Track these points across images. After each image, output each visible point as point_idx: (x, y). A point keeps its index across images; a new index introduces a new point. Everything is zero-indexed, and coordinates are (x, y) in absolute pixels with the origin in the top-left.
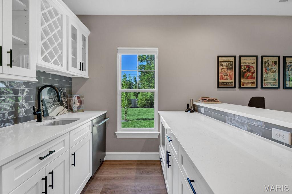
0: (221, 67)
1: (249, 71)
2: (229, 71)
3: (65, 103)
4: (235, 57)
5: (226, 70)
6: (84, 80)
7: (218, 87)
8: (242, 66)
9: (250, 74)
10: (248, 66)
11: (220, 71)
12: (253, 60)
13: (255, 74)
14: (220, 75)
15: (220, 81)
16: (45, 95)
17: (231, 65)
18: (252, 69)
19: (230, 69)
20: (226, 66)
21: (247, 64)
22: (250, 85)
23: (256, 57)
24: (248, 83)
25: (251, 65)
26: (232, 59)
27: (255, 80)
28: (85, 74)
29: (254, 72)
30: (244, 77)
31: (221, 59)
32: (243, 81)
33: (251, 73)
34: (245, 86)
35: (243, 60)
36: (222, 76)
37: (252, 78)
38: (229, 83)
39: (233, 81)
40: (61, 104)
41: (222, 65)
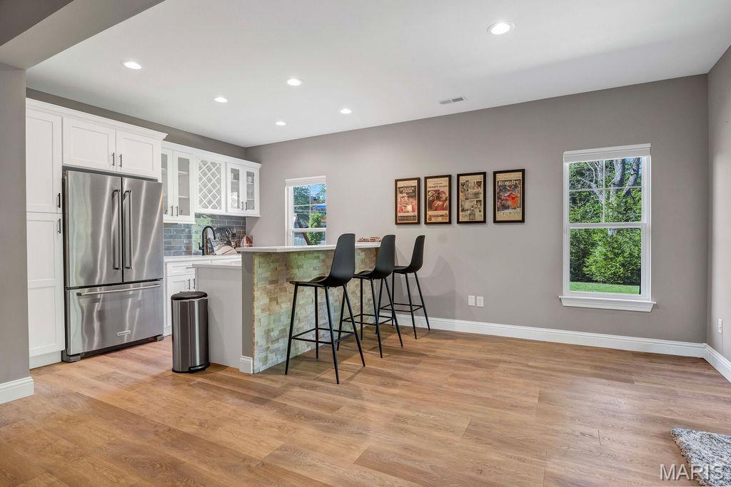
0: (399, 195)
1: (438, 198)
2: (411, 200)
3: (233, 244)
4: (419, 179)
5: (406, 198)
6: (256, 219)
7: (397, 223)
8: (429, 191)
9: (440, 203)
10: (438, 192)
11: (399, 200)
12: (445, 181)
13: (447, 202)
14: (399, 205)
15: (399, 214)
16: (210, 235)
17: (414, 191)
18: (444, 195)
19: (412, 197)
20: (407, 193)
21: (437, 189)
22: (440, 220)
23: (450, 177)
24: (438, 216)
25: (441, 189)
26: (415, 183)
27: (447, 212)
28: (255, 213)
29: (446, 200)
30: (431, 208)
31: (400, 184)
32: (429, 213)
33: (442, 201)
34: (433, 220)
35: (431, 183)
36: (401, 208)
37: (442, 208)
38: (410, 216)
39: (416, 213)
40: (229, 243)
41: (401, 192)
